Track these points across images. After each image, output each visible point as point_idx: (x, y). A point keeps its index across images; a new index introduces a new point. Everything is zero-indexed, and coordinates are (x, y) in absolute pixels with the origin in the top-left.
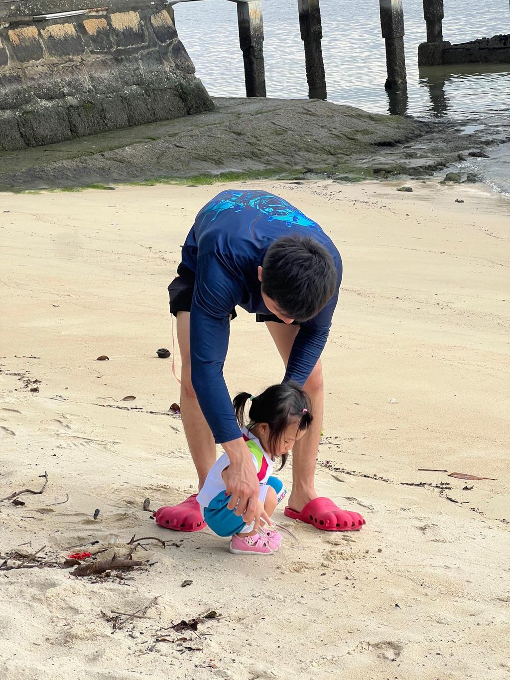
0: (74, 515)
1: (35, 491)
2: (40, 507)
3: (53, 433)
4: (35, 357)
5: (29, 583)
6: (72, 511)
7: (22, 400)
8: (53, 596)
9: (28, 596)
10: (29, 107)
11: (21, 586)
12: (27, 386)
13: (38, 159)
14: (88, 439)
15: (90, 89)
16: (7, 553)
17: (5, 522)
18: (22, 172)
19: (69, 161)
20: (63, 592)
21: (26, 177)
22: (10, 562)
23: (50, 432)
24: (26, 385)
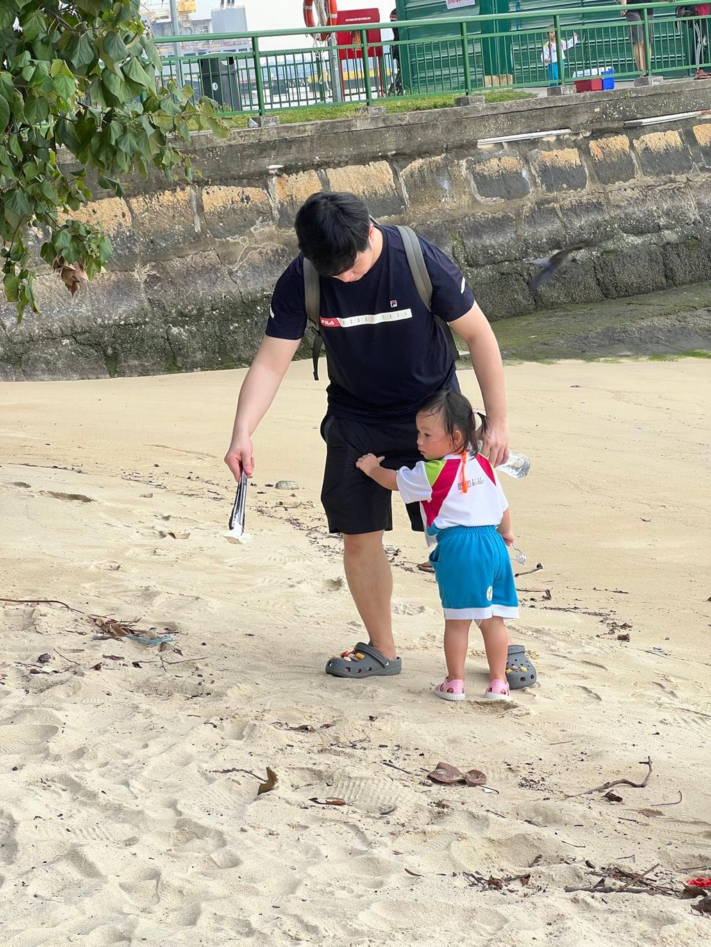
0: (691, 823)
1: (634, 782)
2: (643, 807)
3: (653, 702)
4: (621, 592)
5: (636, 914)
6: (689, 817)
7: (607, 650)
8: (670, 936)
9: (636, 933)
10: (610, 245)
11: (626, 917)
12: (612, 632)
13: (618, 315)
14: (702, 714)
15: (696, 220)
16: (604, 868)
17: (598, 822)
18: (597, 333)
19: (662, 318)
20: (685, 933)
21: (602, 340)
22: (609, 882)
23: (649, 699)
24: (612, 630)
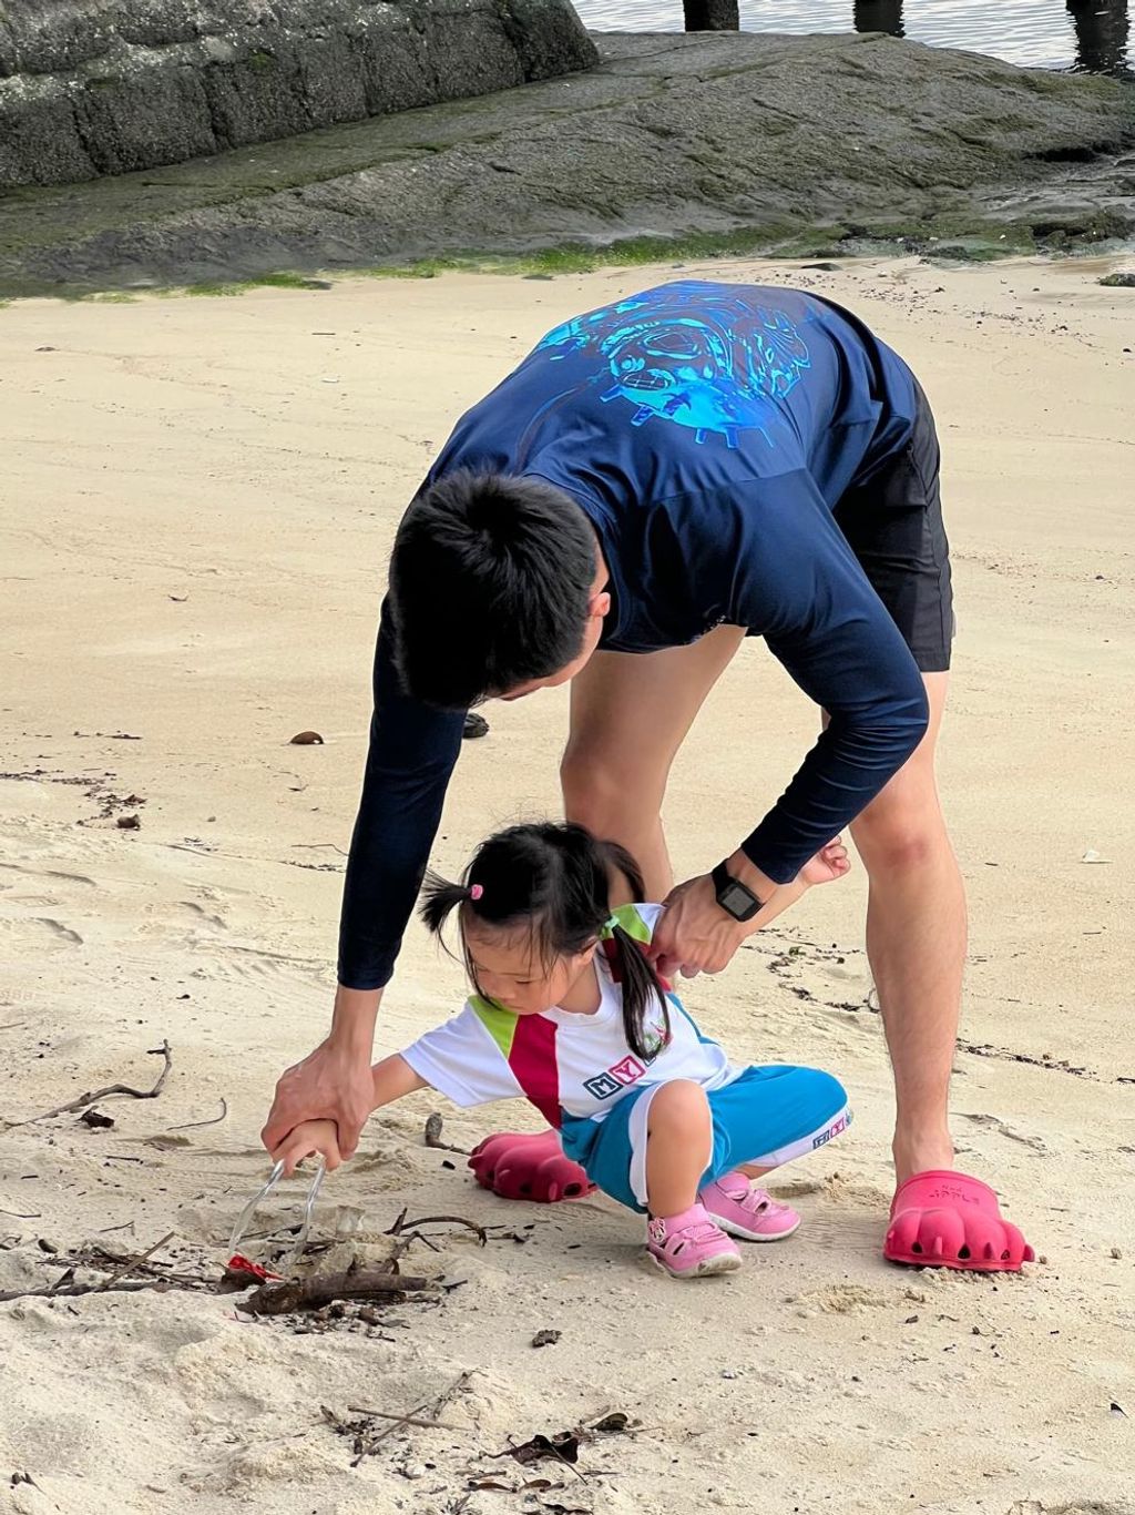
0: (242, 1154)
1: (137, 1089)
2: (153, 1133)
3: (179, 938)
4: (127, 737)
5: (131, 1329)
6: (236, 1143)
7: (96, 849)
8: (194, 1364)
9: (131, 1364)
10: (103, 68)
11: (111, 1336)
12: (108, 812)
13: (126, 207)
14: (272, 955)
15: (264, 15)
16: (73, 1251)
17: (66, 1168)
18: (87, 244)
19: (210, 211)
20: (222, 1355)
21: (97, 256)
22: (82, 1275)
23: (172, 935)
24: (107, 810)
